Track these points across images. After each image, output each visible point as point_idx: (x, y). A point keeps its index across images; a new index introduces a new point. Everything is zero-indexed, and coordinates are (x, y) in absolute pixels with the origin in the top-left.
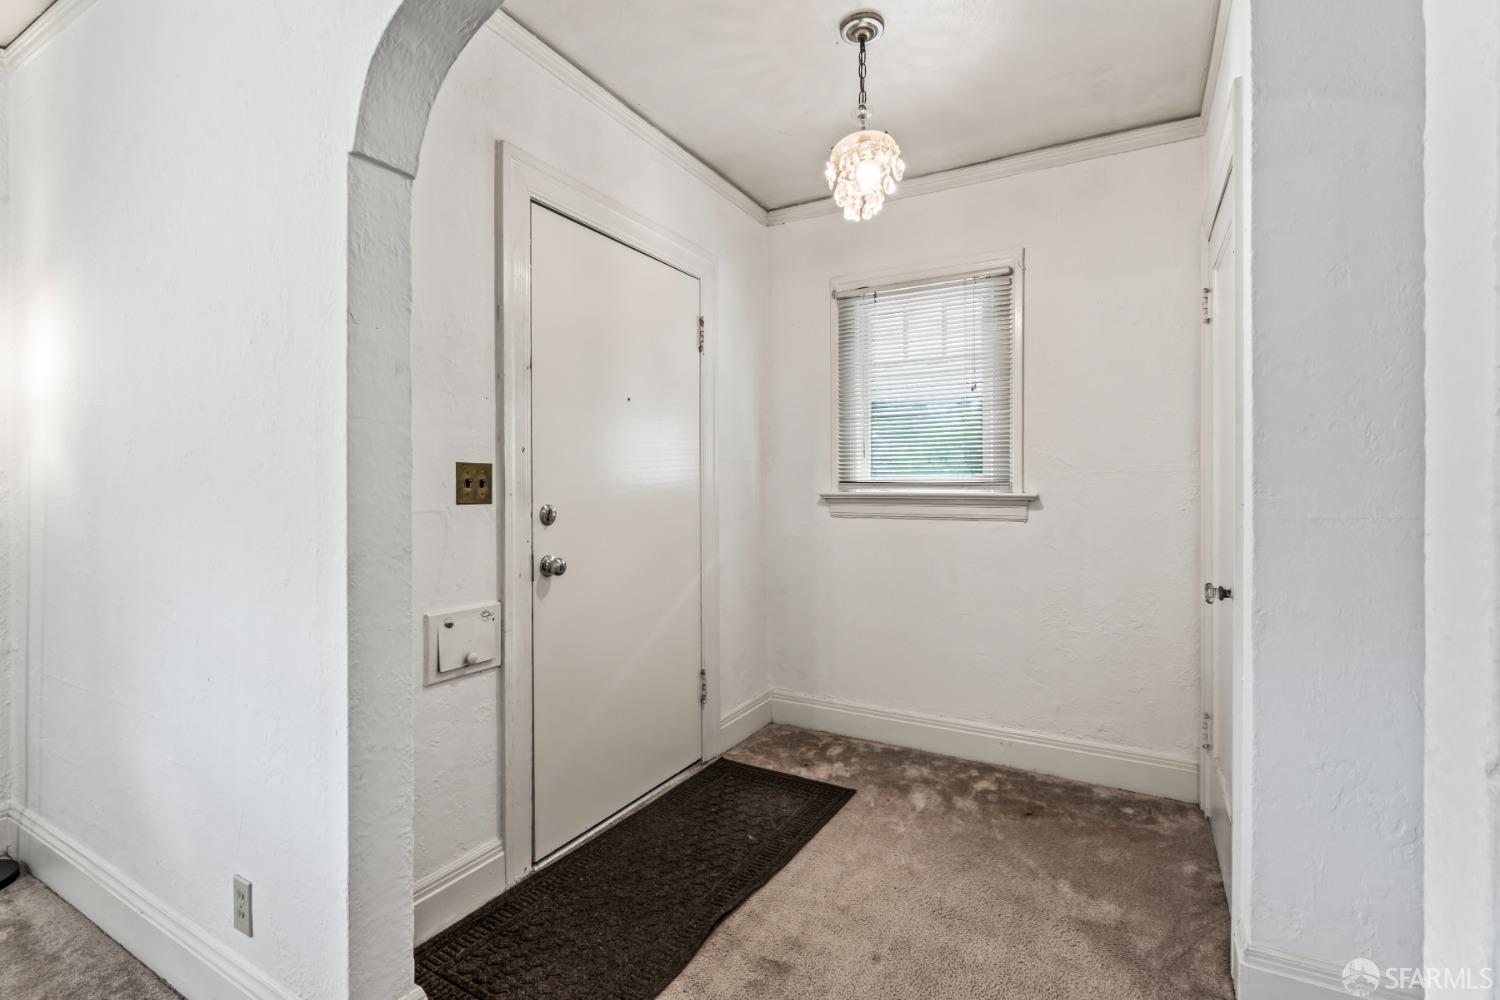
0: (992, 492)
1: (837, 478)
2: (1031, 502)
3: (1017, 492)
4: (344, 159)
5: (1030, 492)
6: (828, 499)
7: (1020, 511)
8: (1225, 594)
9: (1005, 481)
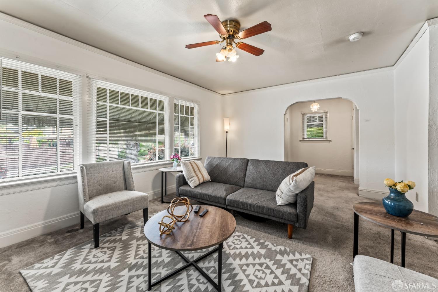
0: (325, 140)
1: (302, 138)
2: (330, 141)
3: (328, 139)
4: (283, 115)
5: (330, 139)
6: (300, 141)
7: (329, 142)
8: (354, 149)
9: (327, 138)
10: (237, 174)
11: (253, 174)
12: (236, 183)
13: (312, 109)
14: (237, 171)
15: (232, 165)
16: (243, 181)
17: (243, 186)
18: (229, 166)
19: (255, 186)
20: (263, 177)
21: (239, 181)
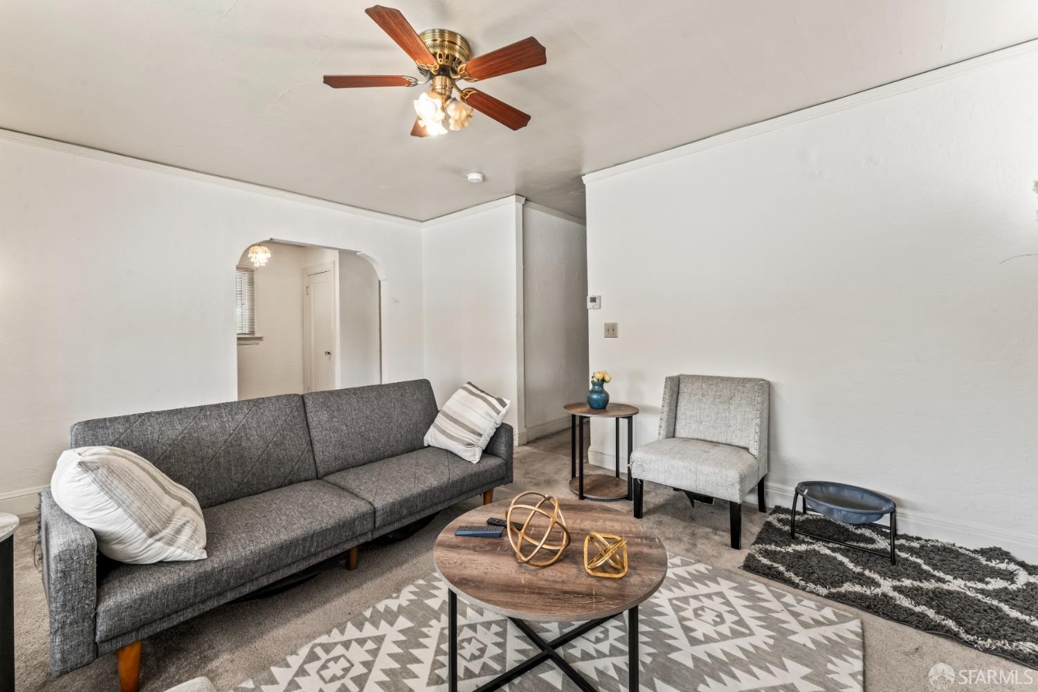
0: (247, 336)
2: (260, 339)
8: (329, 353)
9: (252, 332)
10: (285, 449)
11: (337, 430)
12: (289, 478)
13: (252, 260)
14: (284, 438)
15: (254, 424)
16: (312, 462)
17: (314, 474)
18: (245, 429)
19: (354, 461)
20: (365, 431)
21: (299, 468)
